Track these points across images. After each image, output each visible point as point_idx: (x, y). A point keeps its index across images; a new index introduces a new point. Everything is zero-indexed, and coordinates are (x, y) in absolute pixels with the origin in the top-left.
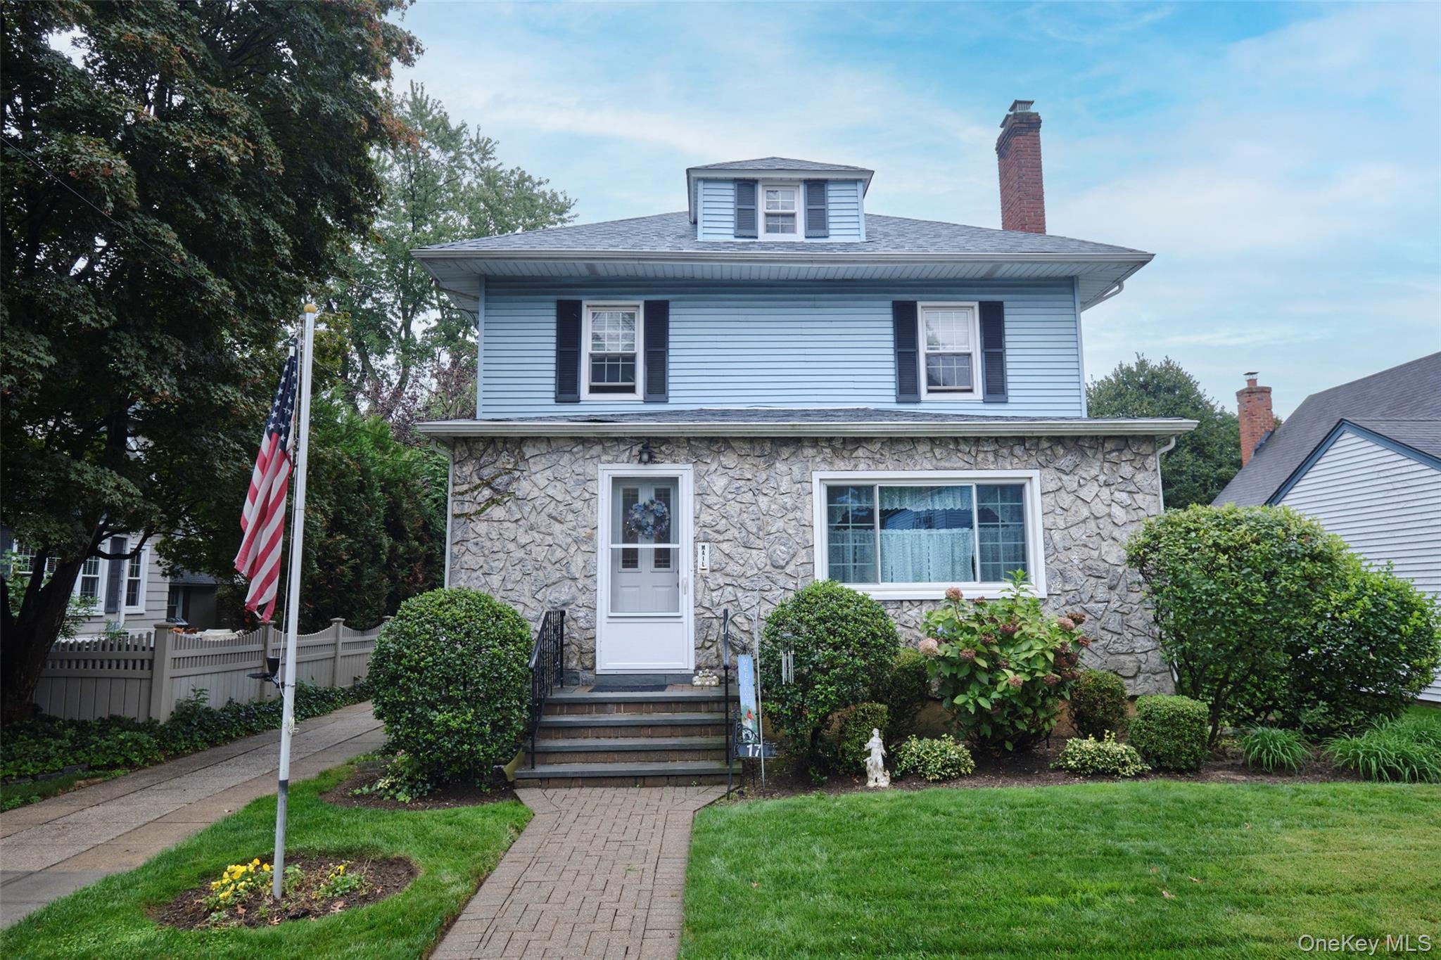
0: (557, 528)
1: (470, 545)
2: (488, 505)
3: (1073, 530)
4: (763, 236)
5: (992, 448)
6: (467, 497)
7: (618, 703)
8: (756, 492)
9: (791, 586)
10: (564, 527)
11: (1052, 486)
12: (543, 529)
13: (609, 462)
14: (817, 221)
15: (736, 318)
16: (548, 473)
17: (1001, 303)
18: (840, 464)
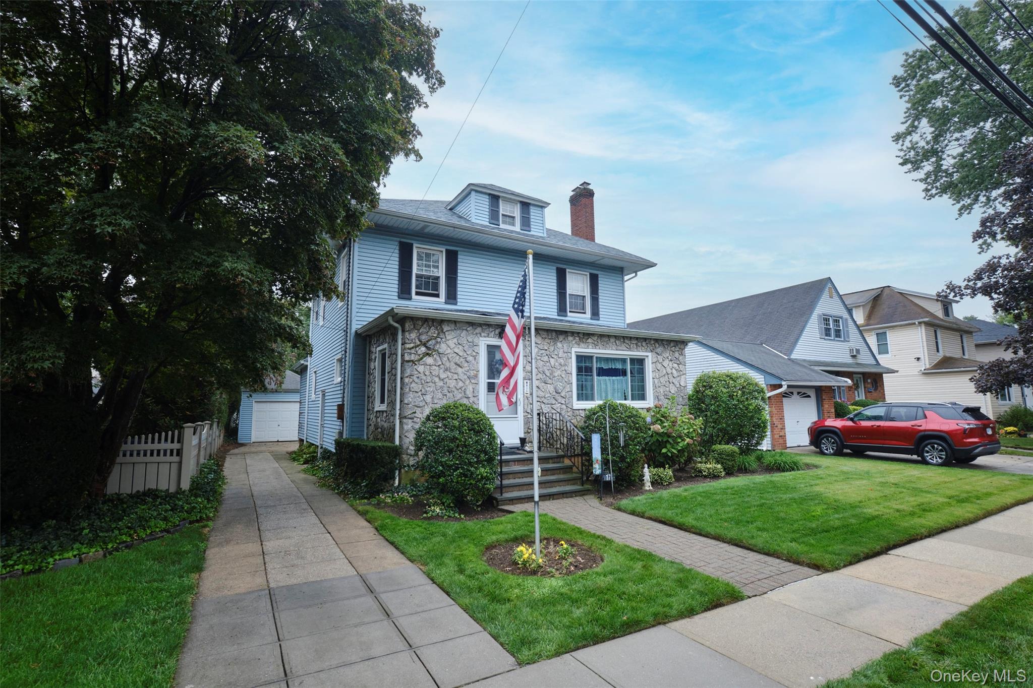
0: (460, 370)
1: (415, 378)
2: (424, 356)
3: (661, 379)
4: (502, 226)
5: (635, 342)
6: (413, 351)
7: (514, 461)
8: (550, 356)
9: (563, 402)
10: (463, 370)
11: (655, 360)
12: (453, 371)
13: (485, 337)
14: (526, 223)
15: (489, 265)
16: (455, 340)
17: (597, 275)
18: (582, 345)
